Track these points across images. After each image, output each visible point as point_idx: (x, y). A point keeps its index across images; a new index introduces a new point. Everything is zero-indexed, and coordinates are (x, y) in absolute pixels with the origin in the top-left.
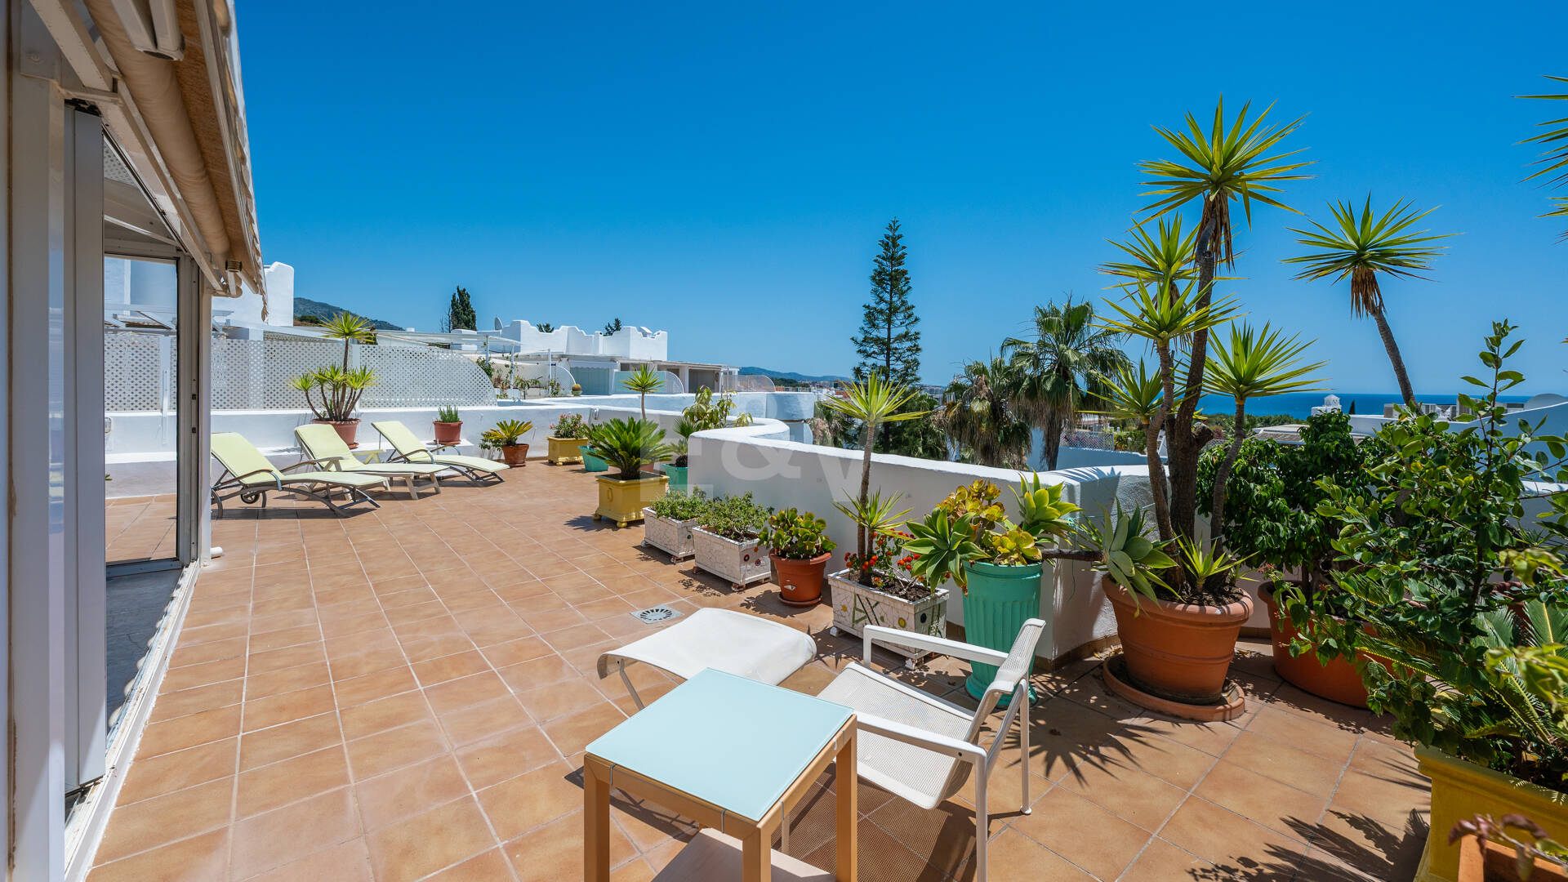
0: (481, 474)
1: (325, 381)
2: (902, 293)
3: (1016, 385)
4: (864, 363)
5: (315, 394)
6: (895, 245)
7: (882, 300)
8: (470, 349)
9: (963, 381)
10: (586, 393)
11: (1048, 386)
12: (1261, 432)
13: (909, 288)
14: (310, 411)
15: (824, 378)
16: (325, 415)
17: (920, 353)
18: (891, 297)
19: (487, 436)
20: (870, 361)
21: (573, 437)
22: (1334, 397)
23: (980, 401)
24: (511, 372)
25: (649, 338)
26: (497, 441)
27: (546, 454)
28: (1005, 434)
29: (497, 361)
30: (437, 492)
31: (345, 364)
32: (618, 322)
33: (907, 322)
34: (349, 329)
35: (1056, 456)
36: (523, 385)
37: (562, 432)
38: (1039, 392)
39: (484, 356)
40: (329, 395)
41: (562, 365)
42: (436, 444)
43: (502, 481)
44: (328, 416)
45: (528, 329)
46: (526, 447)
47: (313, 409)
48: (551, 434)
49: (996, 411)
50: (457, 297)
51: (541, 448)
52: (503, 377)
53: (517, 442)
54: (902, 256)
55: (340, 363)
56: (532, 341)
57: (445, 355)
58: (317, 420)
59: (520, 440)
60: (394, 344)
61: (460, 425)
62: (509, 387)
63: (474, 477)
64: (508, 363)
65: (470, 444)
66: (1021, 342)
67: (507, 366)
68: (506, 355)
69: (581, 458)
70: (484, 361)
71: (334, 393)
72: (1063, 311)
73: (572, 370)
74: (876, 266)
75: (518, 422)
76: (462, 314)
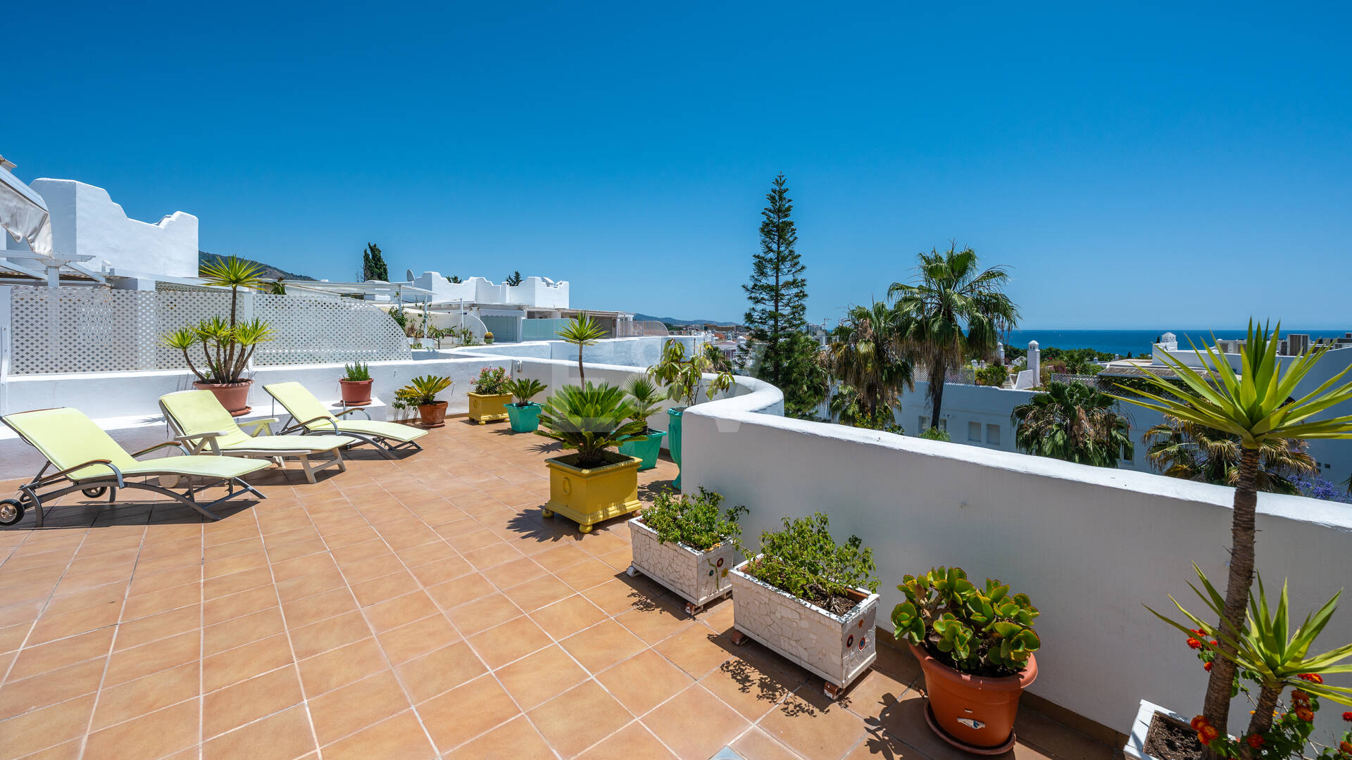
0: (394, 444)
1: (207, 337)
2: (790, 243)
3: (903, 329)
4: (753, 309)
5: (196, 351)
6: (781, 198)
7: (770, 250)
8: (383, 301)
9: (848, 324)
10: (499, 340)
11: (936, 328)
12: (1108, 367)
13: (796, 238)
14: (191, 372)
15: (695, 322)
16: (208, 376)
17: (806, 299)
18: (779, 247)
19: (401, 394)
20: (760, 307)
21: (496, 392)
22: (1171, 335)
23: (866, 342)
24: (424, 322)
25: (551, 287)
26: (412, 399)
27: (467, 410)
28: (888, 372)
29: (411, 311)
30: (341, 470)
31: (233, 315)
32: (517, 274)
33: (794, 270)
34: (235, 276)
35: (941, 394)
36: (437, 334)
37: (484, 387)
38: (927, 336)
39: (397, 306)
40: (213, 352)
41: (473, 314)
42: (343, 405)
43: (419, 449)
44: (213, 377)
45: (438, 279)
46: (444, 404)
47: (194, 370)
48: (472, 389)
49: (879, 352)
50: (369, 252)
51: (460, 404)
52: (417, 327)
53: (435, 400)
54: (789, 209)
55: (225, 315)
56: (443, 292)
57: (357, 305)
58: (198, 382)
59: (439, 397)
60: (304, 294)
61: (370, 383)
62: (423, 337)
63: (387, 448)
64: (421, 312)
65: (382, 404)
66: (908, 287)
67: (420, 315)
68: (420, 304)
69: (506, 415)
70: (397, 311)
71: (218, 350)
72: (945, 258)
73: (482, 318)
74: (764, 218)
75: (435, 378)
76: (375, 267)
